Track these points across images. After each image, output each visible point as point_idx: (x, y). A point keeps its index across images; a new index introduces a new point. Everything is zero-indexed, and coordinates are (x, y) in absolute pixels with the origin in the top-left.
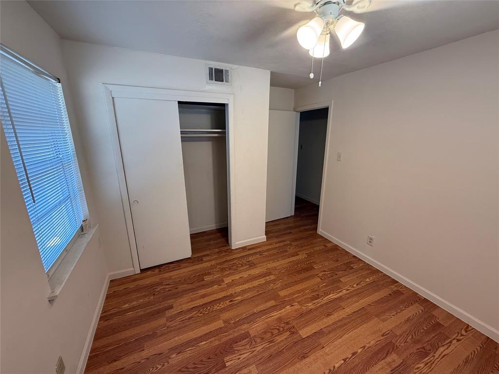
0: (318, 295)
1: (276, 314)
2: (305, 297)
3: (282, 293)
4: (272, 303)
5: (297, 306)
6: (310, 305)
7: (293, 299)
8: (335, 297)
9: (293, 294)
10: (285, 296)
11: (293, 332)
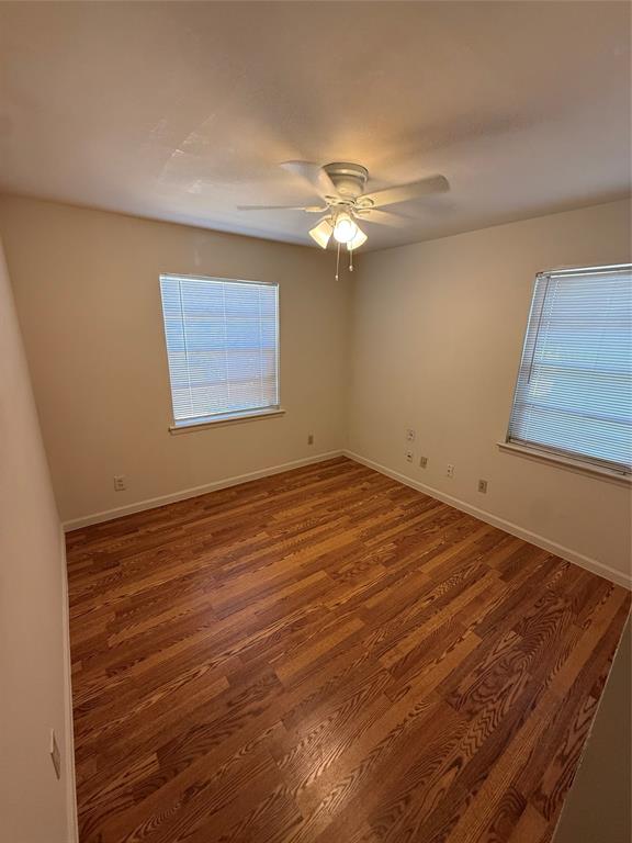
0: (293, 631)
1: (360, 589)
2: (318, 623)
3: (357, 624)
4: (370, 604)
5: (331, 605)
6: (309, 609)
7: (337, 615)
8: (262, 633)
9: (338, 625)
10: (351, 619)
11: (335, 575)
